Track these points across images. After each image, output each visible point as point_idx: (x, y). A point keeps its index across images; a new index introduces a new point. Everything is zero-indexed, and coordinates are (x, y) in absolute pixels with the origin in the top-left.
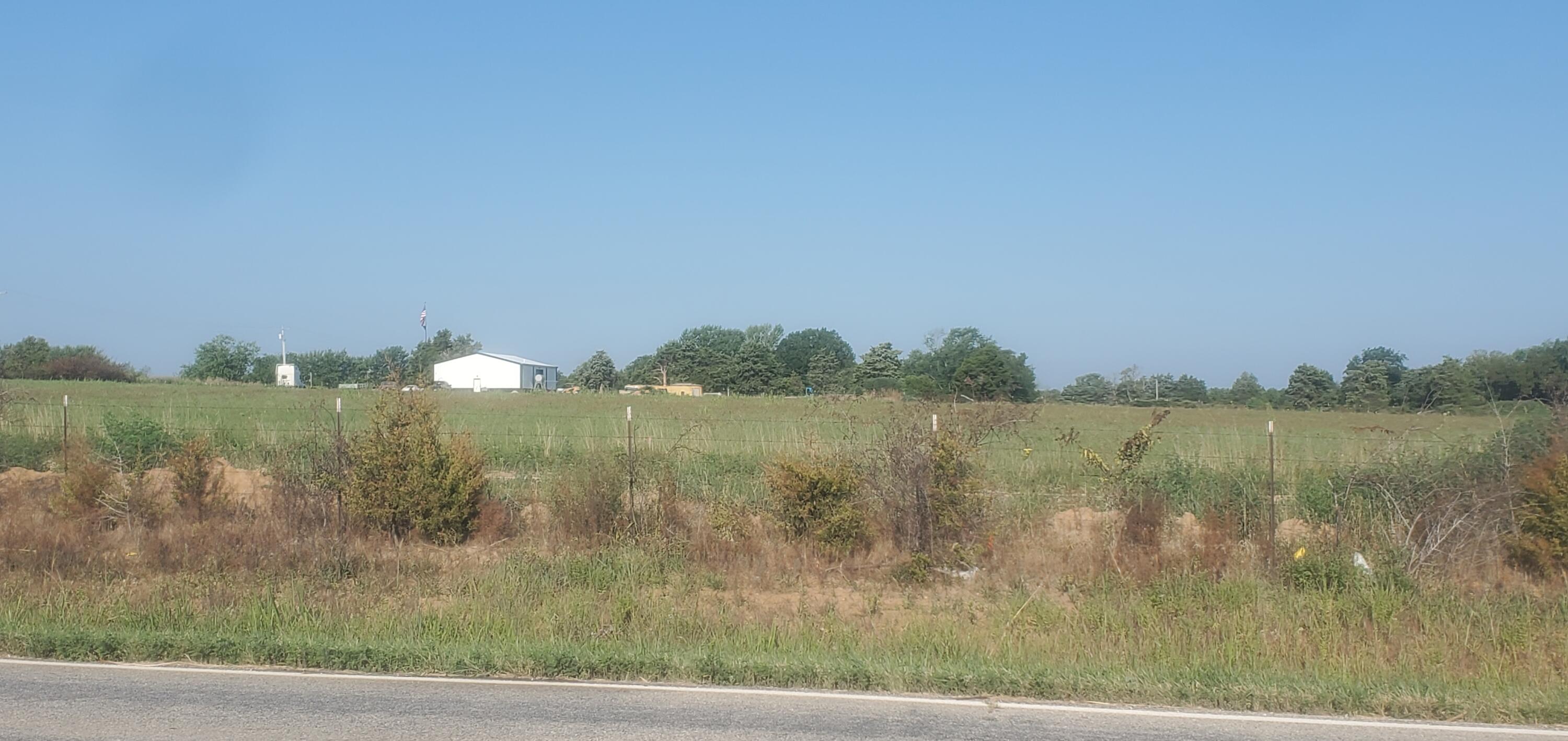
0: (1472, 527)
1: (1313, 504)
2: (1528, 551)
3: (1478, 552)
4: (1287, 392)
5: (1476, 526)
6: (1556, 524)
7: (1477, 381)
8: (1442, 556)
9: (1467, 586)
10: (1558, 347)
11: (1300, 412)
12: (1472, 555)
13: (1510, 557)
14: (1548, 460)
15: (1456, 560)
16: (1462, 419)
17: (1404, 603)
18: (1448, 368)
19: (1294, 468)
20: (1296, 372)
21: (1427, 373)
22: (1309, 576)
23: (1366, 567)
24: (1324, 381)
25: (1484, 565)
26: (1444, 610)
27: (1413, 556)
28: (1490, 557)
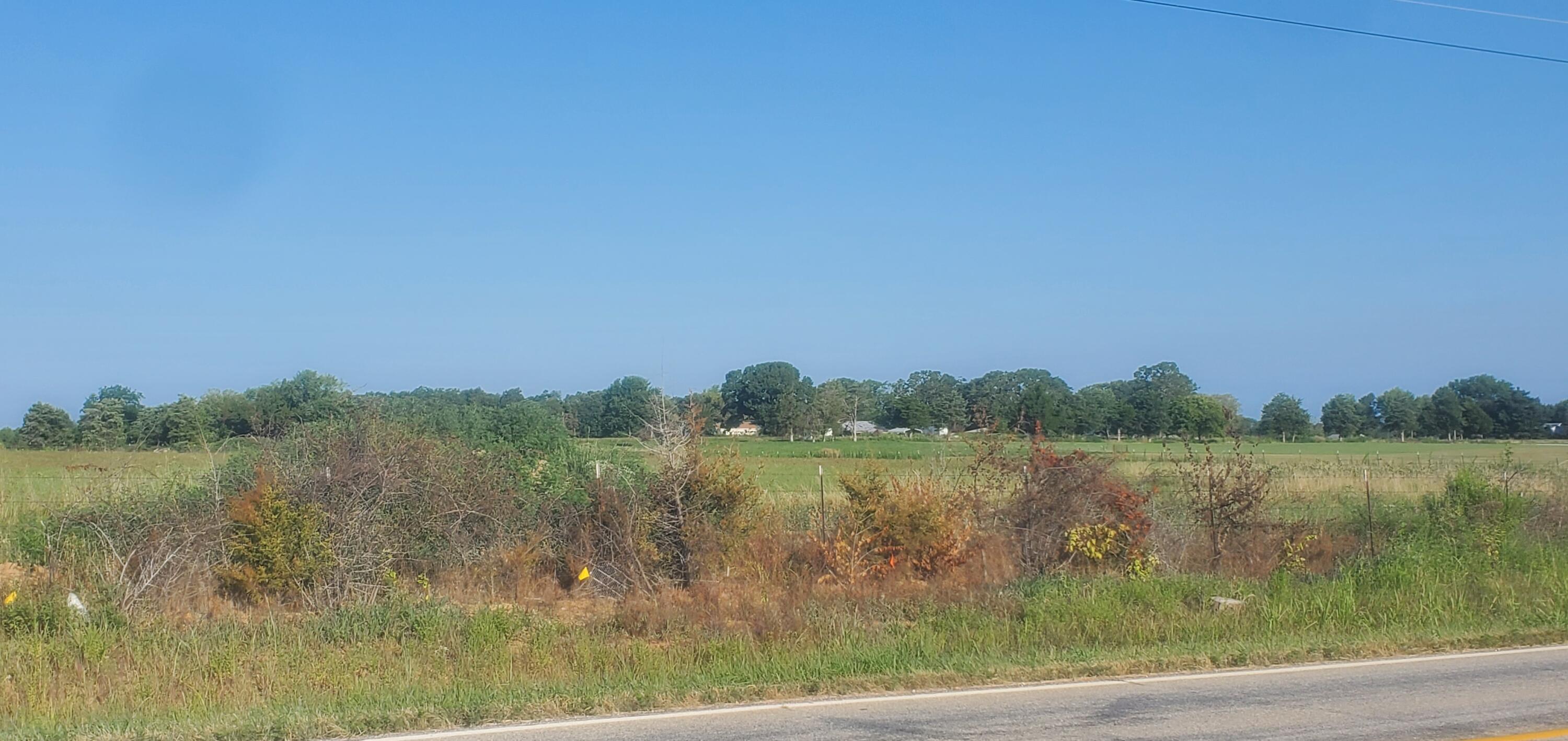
0: (184, 560)
1: (27, 546)
2: (237, 580)
3: (190, 585)
4: (21, 431)
5: (187, 559)
6: (262, 553)
7: (210, 419)
8: (155, 591)
9: (179, 619)
10: (285, 386)
11: (33, 452)
12: (185, 587)
13: (221, 587)
14: (255, 492)
15: (169, 593)
16: (194, 456)
17: (118, 640)
18: (183, 406)
19: (16, 509)
20: (30, 410)
21: (162, 411)
22: (20, 621)
23: (80, 607)
24: (59, 420)
25: (197, 597)
26: (155, 643)
27: (127, 593)
28: (202, 588)
